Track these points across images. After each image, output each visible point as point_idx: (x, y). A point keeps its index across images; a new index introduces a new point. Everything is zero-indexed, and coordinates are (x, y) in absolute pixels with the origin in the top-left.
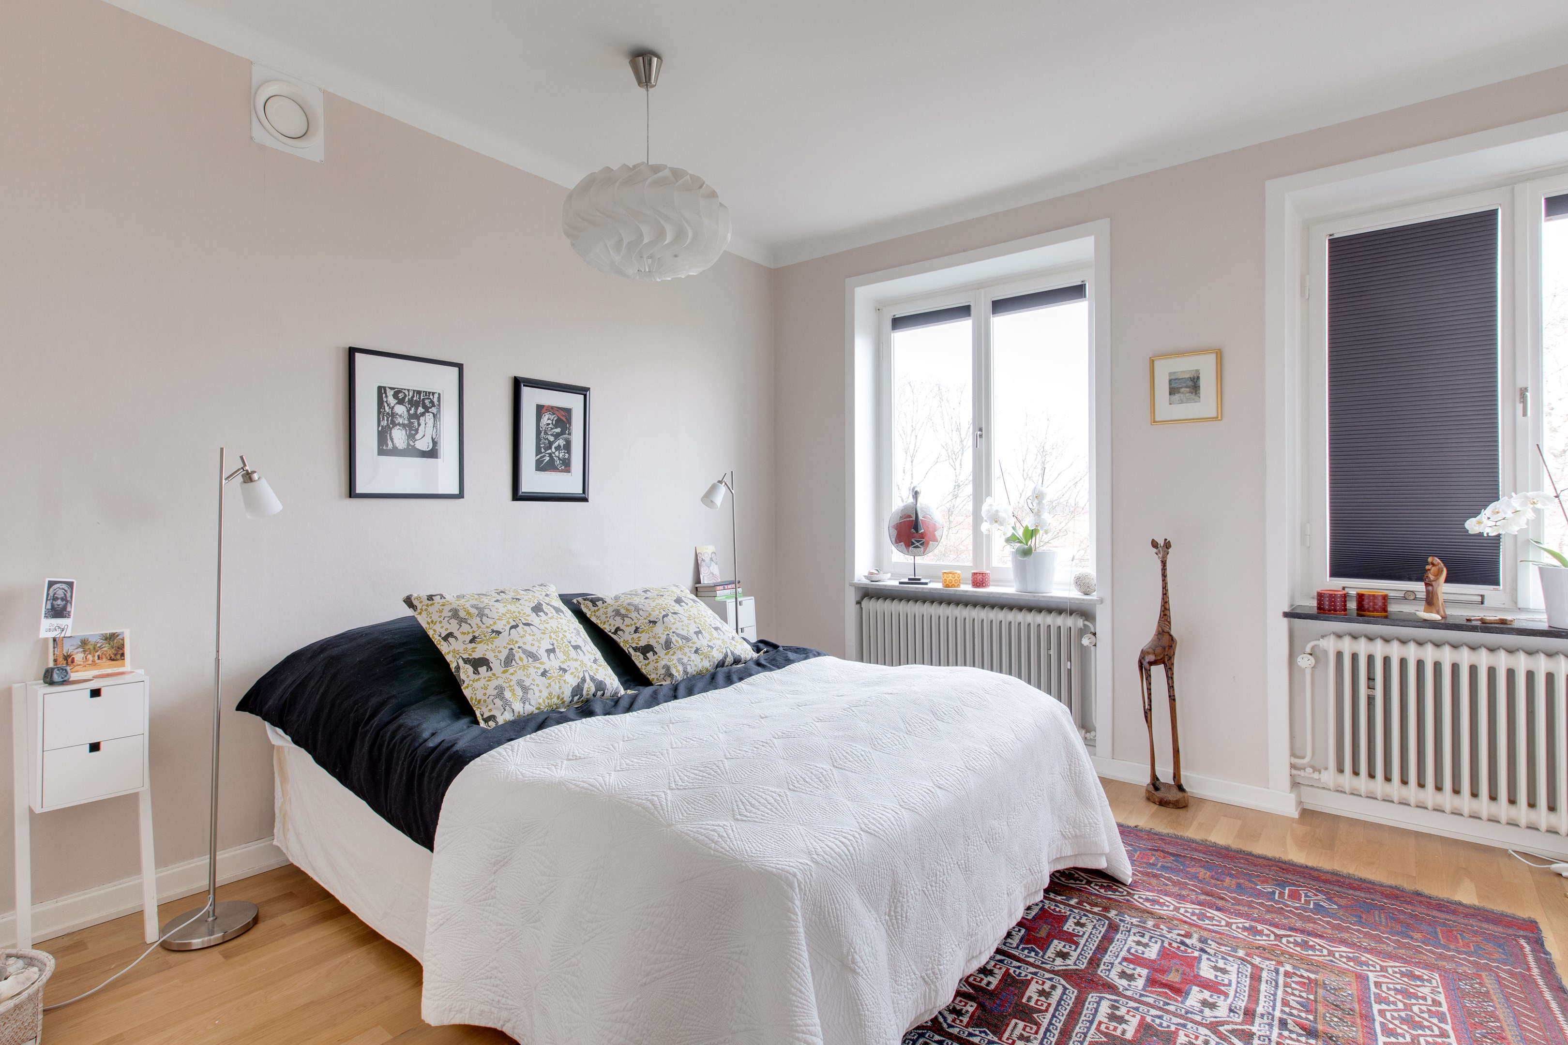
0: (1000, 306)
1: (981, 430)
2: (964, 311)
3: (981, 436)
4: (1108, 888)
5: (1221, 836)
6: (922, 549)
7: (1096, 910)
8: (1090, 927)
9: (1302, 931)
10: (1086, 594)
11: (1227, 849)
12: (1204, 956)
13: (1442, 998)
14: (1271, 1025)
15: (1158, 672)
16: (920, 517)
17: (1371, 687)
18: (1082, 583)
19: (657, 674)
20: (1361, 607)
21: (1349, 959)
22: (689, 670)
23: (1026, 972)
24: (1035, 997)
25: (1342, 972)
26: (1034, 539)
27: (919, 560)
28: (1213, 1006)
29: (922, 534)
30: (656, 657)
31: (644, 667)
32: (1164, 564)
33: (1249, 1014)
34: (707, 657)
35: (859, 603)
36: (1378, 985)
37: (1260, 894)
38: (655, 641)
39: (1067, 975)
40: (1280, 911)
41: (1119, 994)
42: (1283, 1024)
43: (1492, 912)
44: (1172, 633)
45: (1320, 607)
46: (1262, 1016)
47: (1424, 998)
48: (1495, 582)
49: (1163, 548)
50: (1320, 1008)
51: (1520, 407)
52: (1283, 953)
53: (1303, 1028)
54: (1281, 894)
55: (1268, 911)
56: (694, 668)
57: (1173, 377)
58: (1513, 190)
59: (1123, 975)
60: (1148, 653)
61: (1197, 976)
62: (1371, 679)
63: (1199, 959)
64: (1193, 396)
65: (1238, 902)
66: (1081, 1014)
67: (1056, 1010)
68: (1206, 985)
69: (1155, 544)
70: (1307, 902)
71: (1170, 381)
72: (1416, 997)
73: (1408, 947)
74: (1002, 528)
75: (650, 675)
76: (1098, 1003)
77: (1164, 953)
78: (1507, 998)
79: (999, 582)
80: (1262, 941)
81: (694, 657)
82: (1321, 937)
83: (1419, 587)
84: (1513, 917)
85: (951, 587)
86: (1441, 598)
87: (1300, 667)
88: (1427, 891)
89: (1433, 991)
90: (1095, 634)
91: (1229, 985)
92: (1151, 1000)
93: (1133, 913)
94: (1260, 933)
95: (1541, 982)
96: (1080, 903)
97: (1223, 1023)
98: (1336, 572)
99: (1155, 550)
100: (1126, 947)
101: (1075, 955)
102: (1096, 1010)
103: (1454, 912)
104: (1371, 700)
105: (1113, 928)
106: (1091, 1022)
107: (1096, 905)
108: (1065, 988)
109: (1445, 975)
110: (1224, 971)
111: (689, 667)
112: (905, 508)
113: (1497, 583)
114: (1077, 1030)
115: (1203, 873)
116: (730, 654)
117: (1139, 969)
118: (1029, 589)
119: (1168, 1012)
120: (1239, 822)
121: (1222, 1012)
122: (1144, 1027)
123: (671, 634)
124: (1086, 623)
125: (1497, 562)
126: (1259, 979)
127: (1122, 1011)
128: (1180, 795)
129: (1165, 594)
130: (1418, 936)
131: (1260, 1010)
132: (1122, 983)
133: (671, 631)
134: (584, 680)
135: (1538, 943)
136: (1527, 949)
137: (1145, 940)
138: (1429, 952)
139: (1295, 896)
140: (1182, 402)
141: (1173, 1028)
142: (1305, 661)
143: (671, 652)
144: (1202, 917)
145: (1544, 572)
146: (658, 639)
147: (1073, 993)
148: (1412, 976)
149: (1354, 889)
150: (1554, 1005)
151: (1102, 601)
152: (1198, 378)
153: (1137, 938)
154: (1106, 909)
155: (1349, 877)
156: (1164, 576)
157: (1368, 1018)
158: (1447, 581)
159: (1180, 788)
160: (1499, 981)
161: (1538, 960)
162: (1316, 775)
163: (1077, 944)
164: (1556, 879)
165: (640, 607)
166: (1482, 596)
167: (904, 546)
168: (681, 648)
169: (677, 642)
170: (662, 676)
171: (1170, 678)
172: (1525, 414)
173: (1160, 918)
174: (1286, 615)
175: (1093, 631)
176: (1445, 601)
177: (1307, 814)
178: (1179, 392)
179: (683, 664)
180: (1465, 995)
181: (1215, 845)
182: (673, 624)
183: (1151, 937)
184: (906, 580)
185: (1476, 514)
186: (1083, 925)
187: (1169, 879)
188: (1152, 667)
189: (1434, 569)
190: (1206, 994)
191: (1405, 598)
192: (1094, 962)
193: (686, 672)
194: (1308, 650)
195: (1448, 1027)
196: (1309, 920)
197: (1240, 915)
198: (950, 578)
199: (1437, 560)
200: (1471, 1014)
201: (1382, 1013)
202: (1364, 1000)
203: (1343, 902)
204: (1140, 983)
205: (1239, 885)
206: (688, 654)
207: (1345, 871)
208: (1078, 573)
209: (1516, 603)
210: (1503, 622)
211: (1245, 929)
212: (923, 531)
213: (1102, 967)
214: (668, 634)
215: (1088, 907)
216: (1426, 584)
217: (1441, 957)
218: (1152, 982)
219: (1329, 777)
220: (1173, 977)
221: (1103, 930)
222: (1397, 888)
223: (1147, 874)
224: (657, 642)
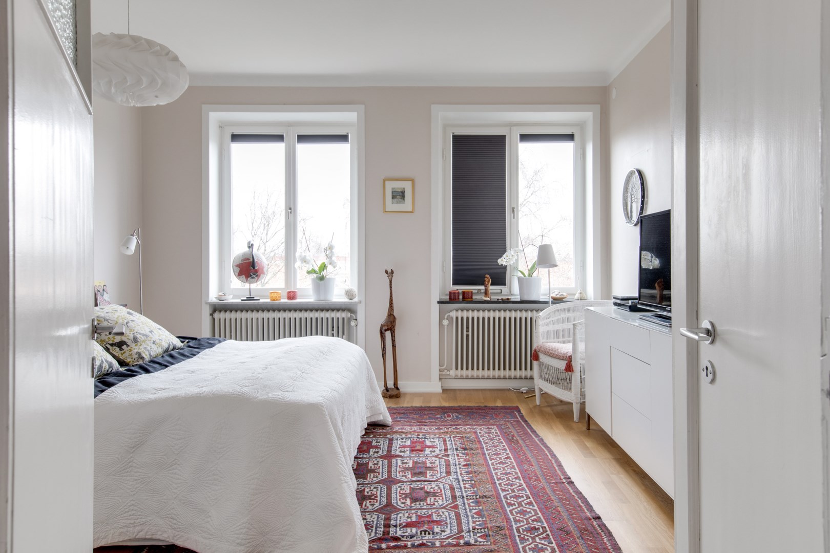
0: (302, 138)
1: (290, 209)
2: (279, 138)
3: (291, 212)
4: (383, 429)
5: (417, 403)
6: (256, 279)
7: (381, 436)
8: (382, 442)
9: (455, 425)
10: (351, 300)
11: (421, 407)
12: (426, 440)
13: (498, 431)
14: (453, 451)
15: (388, 334)
16: (256, 260)
17: (467, 331)
18: (349, 294)
19: (132, 358)
20: (464, 298)
21: (471, 429)
22: (152, 354)
23: (365, 461)
24: (373, 466)
25: (469, 432)
26: (325, 271)
27: (253, 286)
28: (434, 451)
29: (256, 270)
30: (129, 348)
31: (120, 355)
32: (391, 282)
33: (446, 450)
34: (160, 346)
35: (212, 315)
36: (480, 433)
37: (437, 418)
38: (126, 338)
39: (382, 457)
40: (446, 421)
41: (403, 457)
42: (457, 449)
43: (506, 407)
44: (394, 314)
45: (450, 299)
46: (450, 449)
47: (493, 433)
48: (505, 284)
49: (390, 274)
50: (466, 443)
51: (512, 214)
52: (451, 432)
53: (463, 448)
54: (445, 416)
55: (442, 422)
56: (155, 353)
57: (394, 190)
58: (511, 129)
59: (401, 452)
60: (385, 325)
61: (426, 445)
62: (468, 328)
63: (425, 441)
64: (402, 200)
65: (431, 422)
66: (392, 466)
67: (382, 467)
68: (429, 447)
69: (387, 272)
70: (453, 417)
71: (392, 192)
72: (491, 433)
73: (486, 421)
74: (307, 265)
75: (126, 359)
76: (397, 461)
77: (412, 442)
78: (514, 427)
79: (303, 297)
80: (443, 431)
81: (153, 346)
82: (460, 425)
83: (482, 288)
84: (512, 407)
85: (276, 300)
86: (490, 291)
87: (443, 325)
88: (488, 405)
89: (495, 430)
90: (356, 320)
91: (437, 445)
92: (414, 456)
93: (396, 434)
94: (442, 429)
95: (521, 421)
96: (374, 436)
97: (439, 455)
98: (455, 283)
99: (387, 275)
100: (398, 444)
101: (381, 451)
102: (397, 463)
103: (497, 409)
104: (467, 336)
105: (391, 440)
106: (397, 466)
107: (381, 435)
108: (383, 461)
109: (497, 426)
110: (434, 442)
111: (151, 352)
112: (244, 254)
113: (505, 285)
114: (393, 469)
115: (415, 416)
116: (171, 344)
117: (406, 449)
118: (321, 299)
119: (420, 457)
120: (422, 398)
121: (437, 452)
122: (414, 462)
123: (135, 334)
124: (352, 314)
125: (505, 276)
126: (446, 441)
127: (406, 461)
128: (397, 391)
129: (391, 296)
130: (488, 418)
131: (449, 447)
132: (402, 454)
133: (135, 331)
134: (102, 362)
135: (519, 411)
136: (517, 414)
137: (404, 440)
138: (492, 421)
139: (449, 416)
140: (397, 203)
141: (424, 460)
142: (445, 322)
143: (139, 344)
144: (421, 429)
145: (519, 279)
146: (128, 337)
147: (386, 462)
148: (489, 428)
149: (466, 410)
150: (525, 425)
151: (360, 302)
152: (404, 192)
153: (401, 441)
154: (386, 435)
155: (464, 407)
156: (391, 287)
157: (479, 442)
158: (491, 285)
159: (398, 389)
160: (511, 423)
161: (520, 416)
162: (448, 373)
163: (380, 448)
164: (521, 394)
165: (108, 318)
166: (501, 290)
167: (244, 278)
168: (144, 341)
169: (141, 337)
170: (136, 359)
171: (393, 336)
172: (514, 218)
173: (407, 433)
174: (439, 302)
175: (355, 318)
176: (491, 293)
177: (445, 390)
178: (396, 198)
179: (148, 351)
180: (503, 429)
181: (416, 407)
182: (135, 327)
183: (406, 439)
184: (245, 299)
185: (501, 257)
186: (379, 442)
187: (404, 421)
188: (386, 332)
189: (487, 280)
190: (431, 449)
191: (478, 293)
192: (389, 451)
193: (150, 355)
194: (446, 317)
195: (501, 438)
196: (455, 421)
197: (433, 426)
198: (276, 295)
199: (488, 276)
200: (505, 433)
201: (483, 439)
202: (477, 438)
203: (464, 414)
204: (408, 452)
205: (429, 417)
206: (150, 345)
207: (462, 405)
208: (347, 289)
209: (511, 292)
210: (508, 299)
211: (436, 429)
212: (257, 268)
213: (392, 452)
214: (133, 334)
215: (378, 437)
216: (485, 286)
217: (495, 421)
218: (412, 451)
219: (453, 372)
220: (419, 447)
221: (388, 441)
222: (479, 406)
223: (396, 421)
224: (128, 339)
